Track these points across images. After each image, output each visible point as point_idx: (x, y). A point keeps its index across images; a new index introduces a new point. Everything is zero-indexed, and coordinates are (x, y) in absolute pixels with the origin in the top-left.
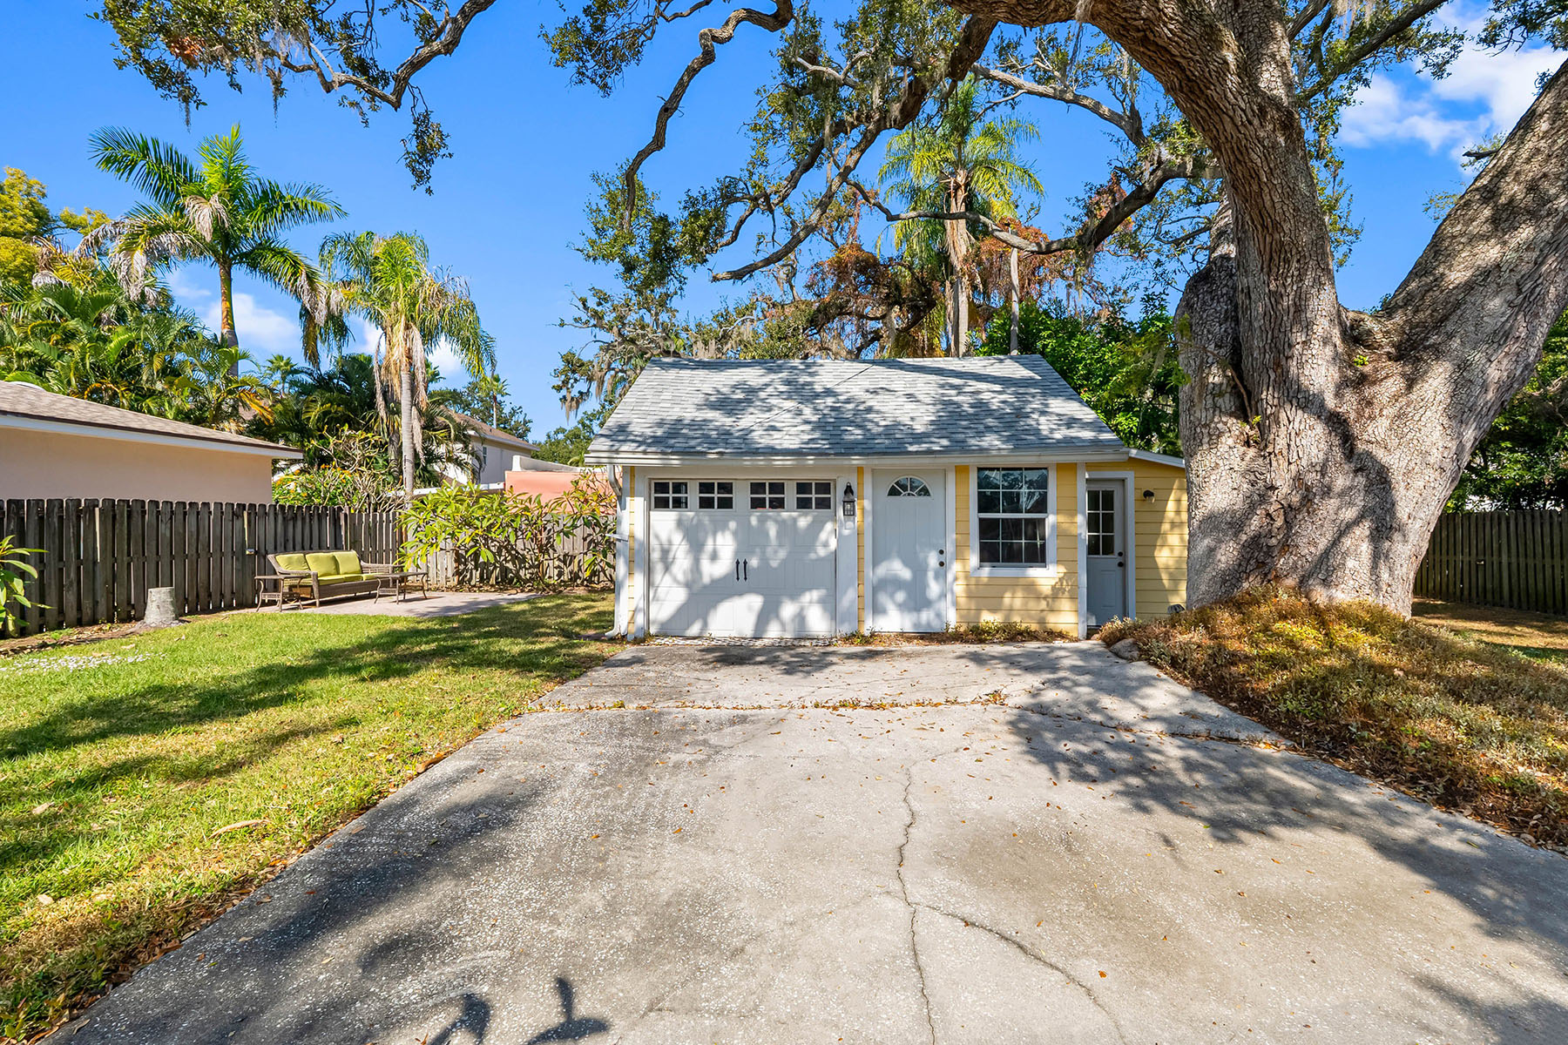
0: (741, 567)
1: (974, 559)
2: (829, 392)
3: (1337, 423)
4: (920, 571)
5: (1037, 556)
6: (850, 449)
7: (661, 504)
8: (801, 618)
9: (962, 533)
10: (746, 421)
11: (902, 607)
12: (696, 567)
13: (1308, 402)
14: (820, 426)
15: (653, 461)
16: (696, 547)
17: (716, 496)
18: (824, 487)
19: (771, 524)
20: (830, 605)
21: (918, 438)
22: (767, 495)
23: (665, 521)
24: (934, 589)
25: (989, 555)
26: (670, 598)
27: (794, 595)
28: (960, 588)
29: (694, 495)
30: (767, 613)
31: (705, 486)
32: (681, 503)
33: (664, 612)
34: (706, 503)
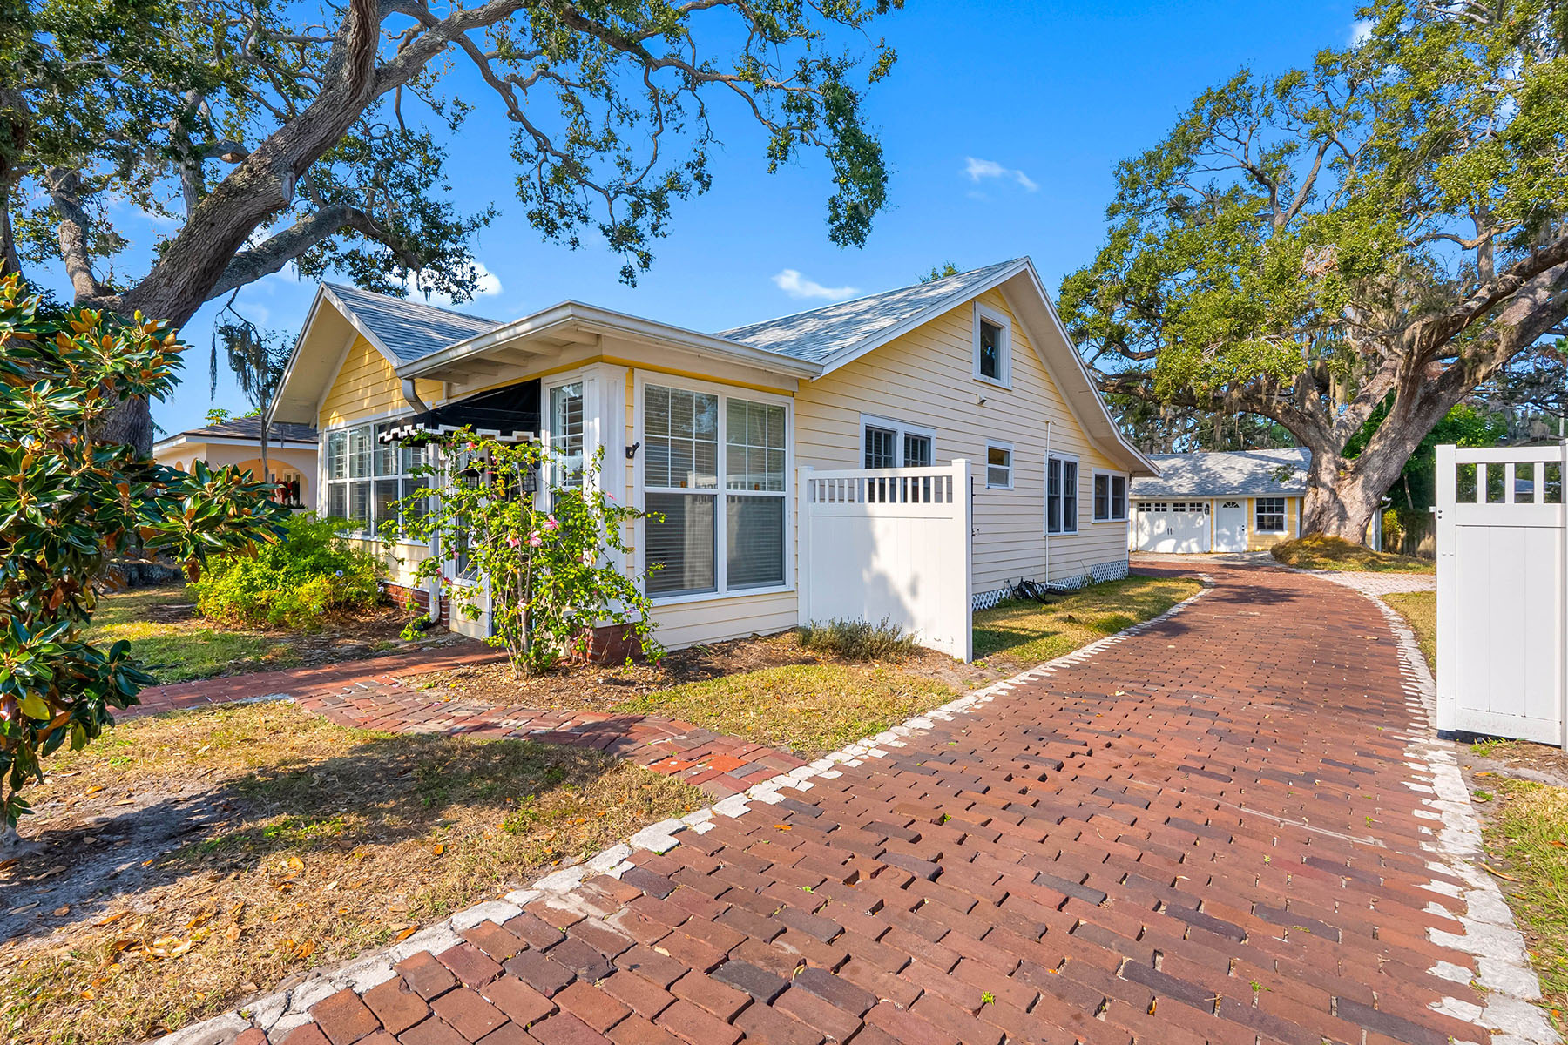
0: (1169, 531)
1: (1254, 528)
2: (1208, 469)
3: (1332, 491)
4: (1233, 533)
5: (1280, 527)
6: (1207, 493)
7: (1142, 510)
8: (1189, 547)
9: (1250, 521)
10: (1172, 483)
11: (1226, 544)
12: (1152, 531)
13: (1324, 485)
14: (1197, 485)
15: (1137, 497)
16: (1152, 523)
17: (1161, 507)
18: (1200, 505)
19: (1179, 516)
20: (1200, 543)
21: (1233, 488)
22: (1179, 507)
23: (1142, 515)
24: (1239, 538)
25: (1261, 527)
26: (1144, 540)
27: (1187, 540)
28: (1247, 538)
29: (1153, 507)
30: (1178, 545)
31: (1157, 505)
32: (1149, 510)
33: (1141, 544)
34: (1157, 510)
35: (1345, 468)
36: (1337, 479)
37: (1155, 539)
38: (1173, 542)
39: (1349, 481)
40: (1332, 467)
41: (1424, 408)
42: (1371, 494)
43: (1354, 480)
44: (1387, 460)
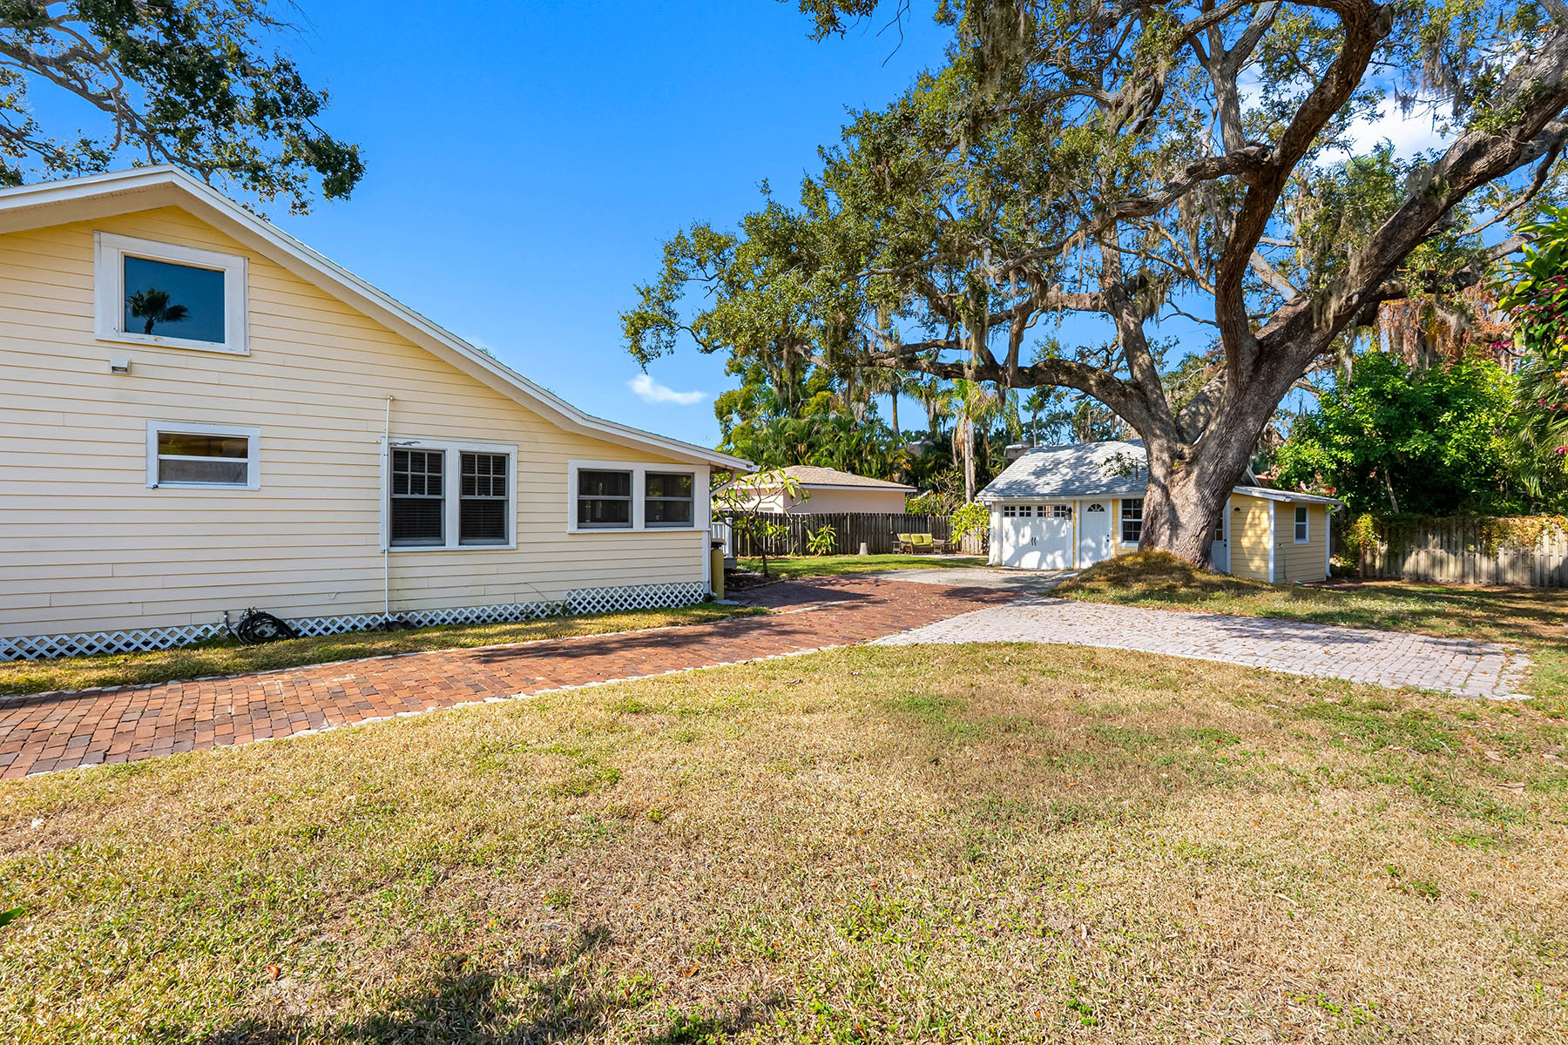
0: (1033, 540)
1: (1119, 539)
4: (1098, 543)
6: (1067, 493)
7: (1007, 515)
8: (1054, 562)
9: (1116, 528)
10: (1040, 481)
11: (1090, 558)
12: (1017, 541)
13: (1156, 481)
16: (1017, 531)
17: (1025, 511)
18: (1062, 508)
19: (1044, 523)
21: (1100, 488)
22: (1043, 512)
23: (1007, 521)
24: (1103, 551)
25: (1125, 537)
26: (1008, 552)
27: (1052, 552)
28: (1112, 551)
29: (1017, 512)
30: (1042, 559)
31: (1022, 508)
32: (1013, 515)
33: (1006, 557)
34: (1022, 515)
35: (1181, 457)
36: (1171, 473)
37: (1020, 552)
38: (1037, 555)
39: (1182, 474)
40: (1165, 456)
41: (1265, 368)
42: (1207, 492)
43: (1188, 474)
44: (1224, 444)
